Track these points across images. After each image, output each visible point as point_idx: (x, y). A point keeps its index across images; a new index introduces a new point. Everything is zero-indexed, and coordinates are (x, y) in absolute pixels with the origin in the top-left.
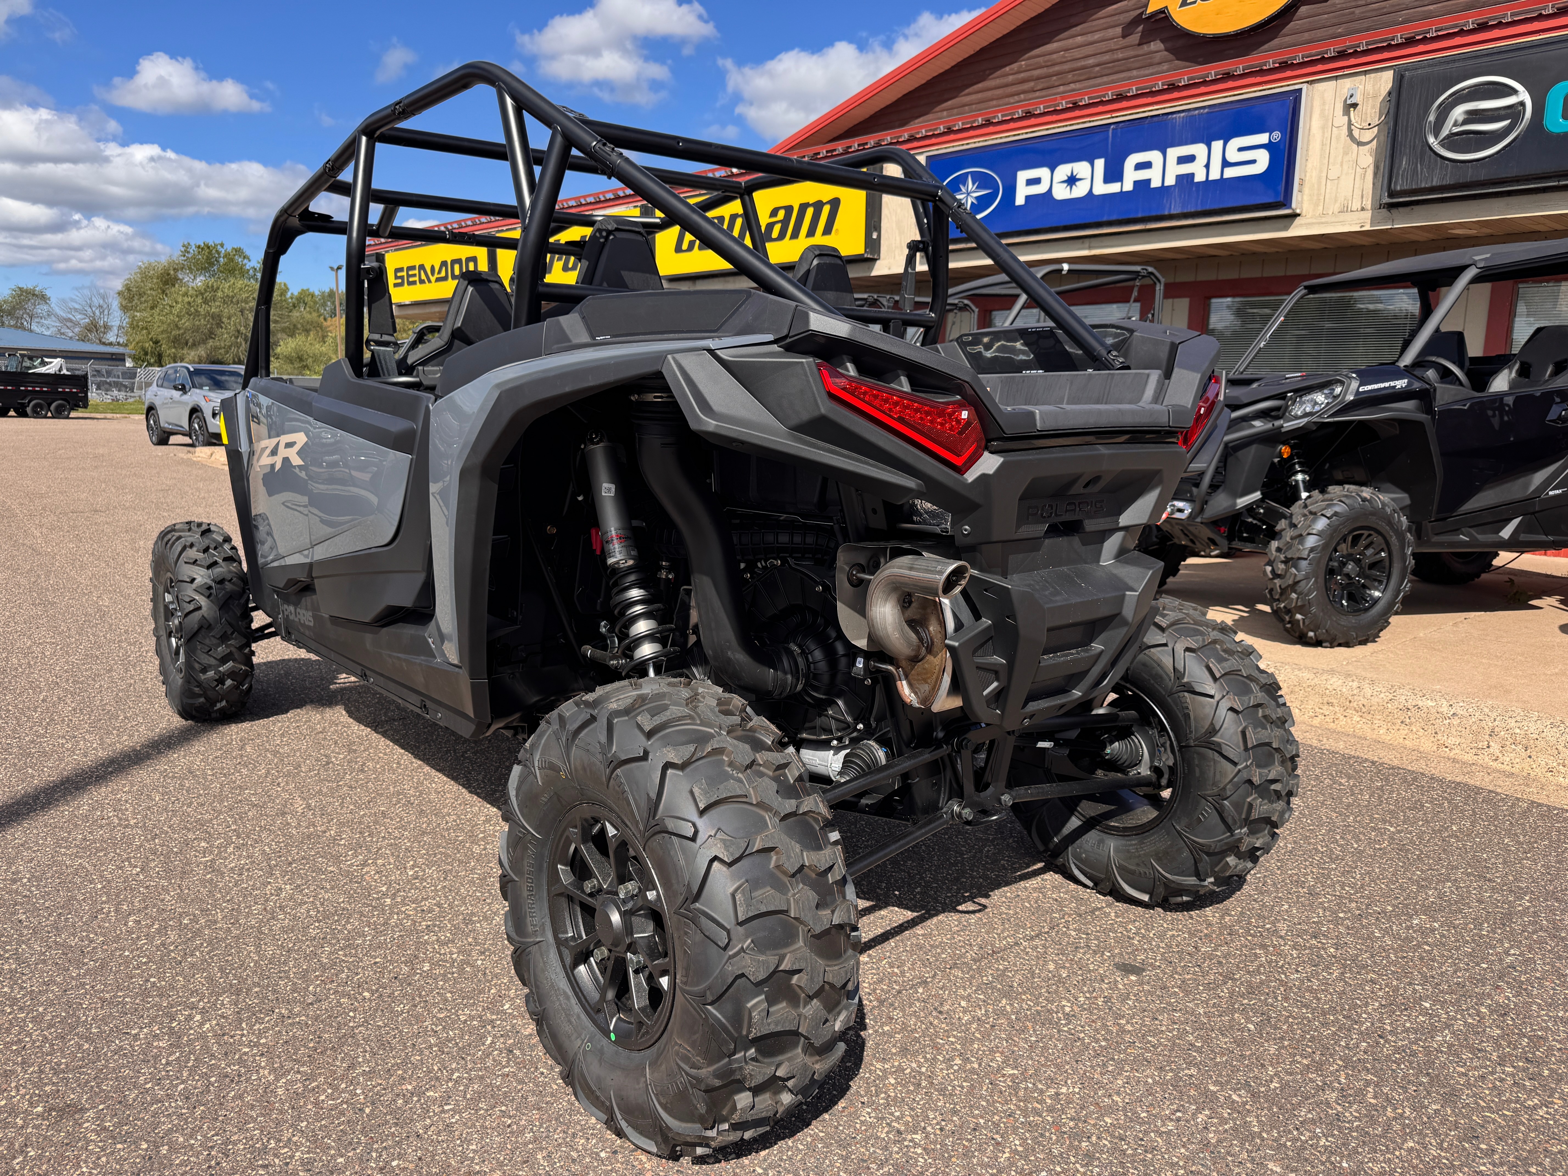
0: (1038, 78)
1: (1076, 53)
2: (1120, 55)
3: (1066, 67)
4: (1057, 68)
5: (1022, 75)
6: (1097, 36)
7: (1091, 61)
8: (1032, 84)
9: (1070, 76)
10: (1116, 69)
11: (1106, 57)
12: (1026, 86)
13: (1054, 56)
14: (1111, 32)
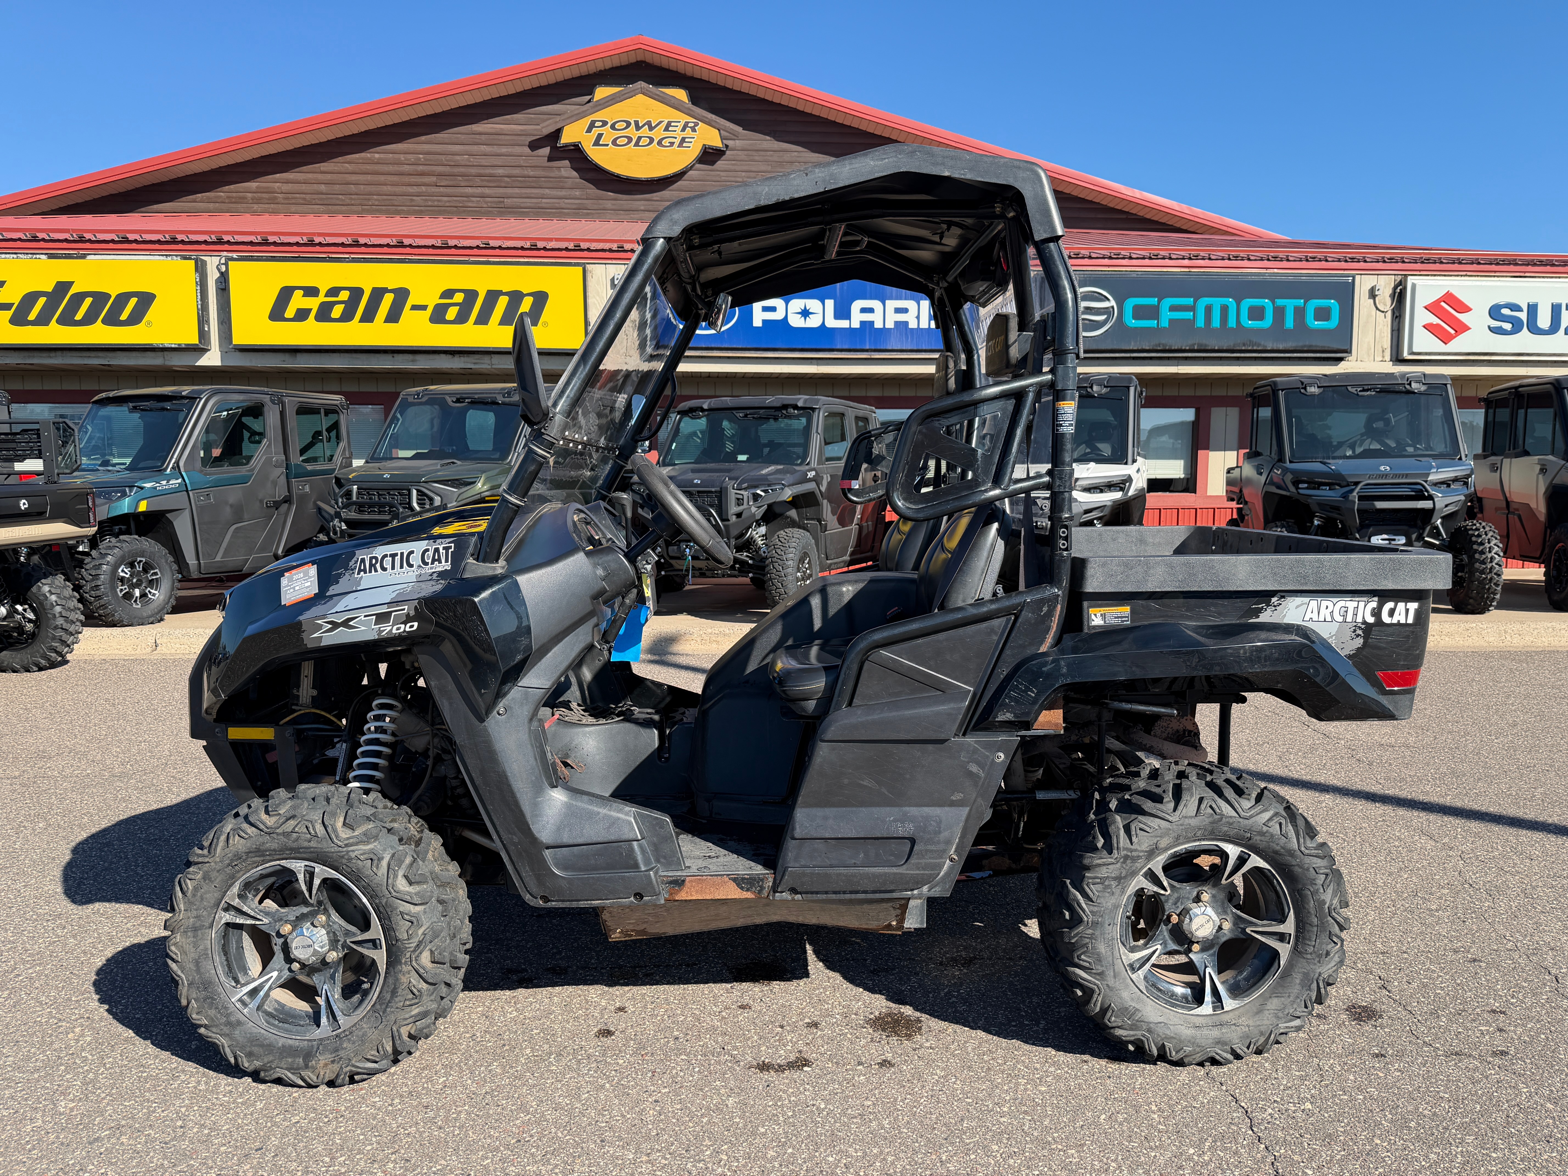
0: (440, 175)
1: (484, 161)
2: (532, 173)
3: (473, 171)
4: (462, 170)
5: (421, 168)
6: (504, 150)
7: (500, 171)
8: (434, 179)
9: (477, 179)
10: (528, 184)
11: (516, 171)
12: (426, 180)
13: (458, 158)
14: (518, 150)
